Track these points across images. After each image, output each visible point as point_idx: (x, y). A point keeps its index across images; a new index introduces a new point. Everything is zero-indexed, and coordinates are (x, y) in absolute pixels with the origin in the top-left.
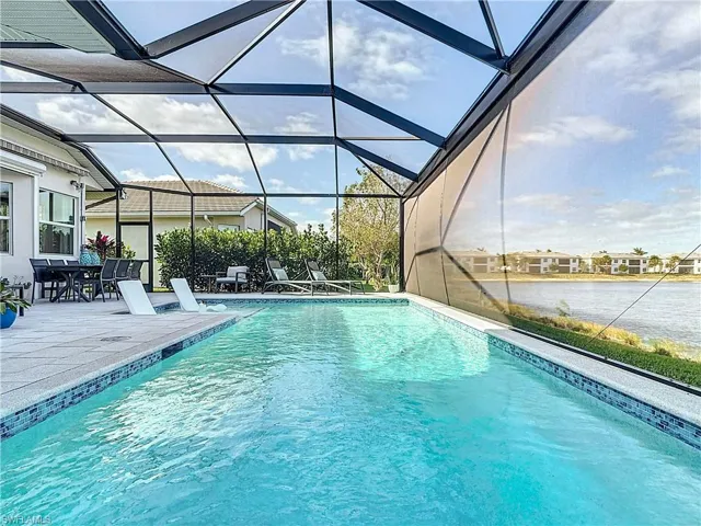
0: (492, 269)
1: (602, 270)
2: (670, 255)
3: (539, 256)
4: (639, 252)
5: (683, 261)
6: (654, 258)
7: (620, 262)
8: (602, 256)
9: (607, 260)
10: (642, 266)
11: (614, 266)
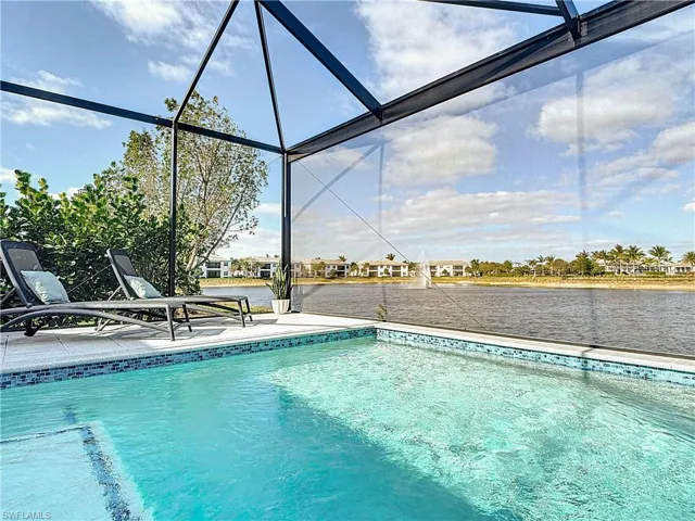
0: (226, 273)
1: (319, 274)
2: (363, 262)
3: (267, 261)
4: (343, 259)
5: (372, 267)
6: (353, 264)
7: (331, 267)
8: (318, 262)
9: (323, 265)
10: (346, 271)
11: (327, 271)
